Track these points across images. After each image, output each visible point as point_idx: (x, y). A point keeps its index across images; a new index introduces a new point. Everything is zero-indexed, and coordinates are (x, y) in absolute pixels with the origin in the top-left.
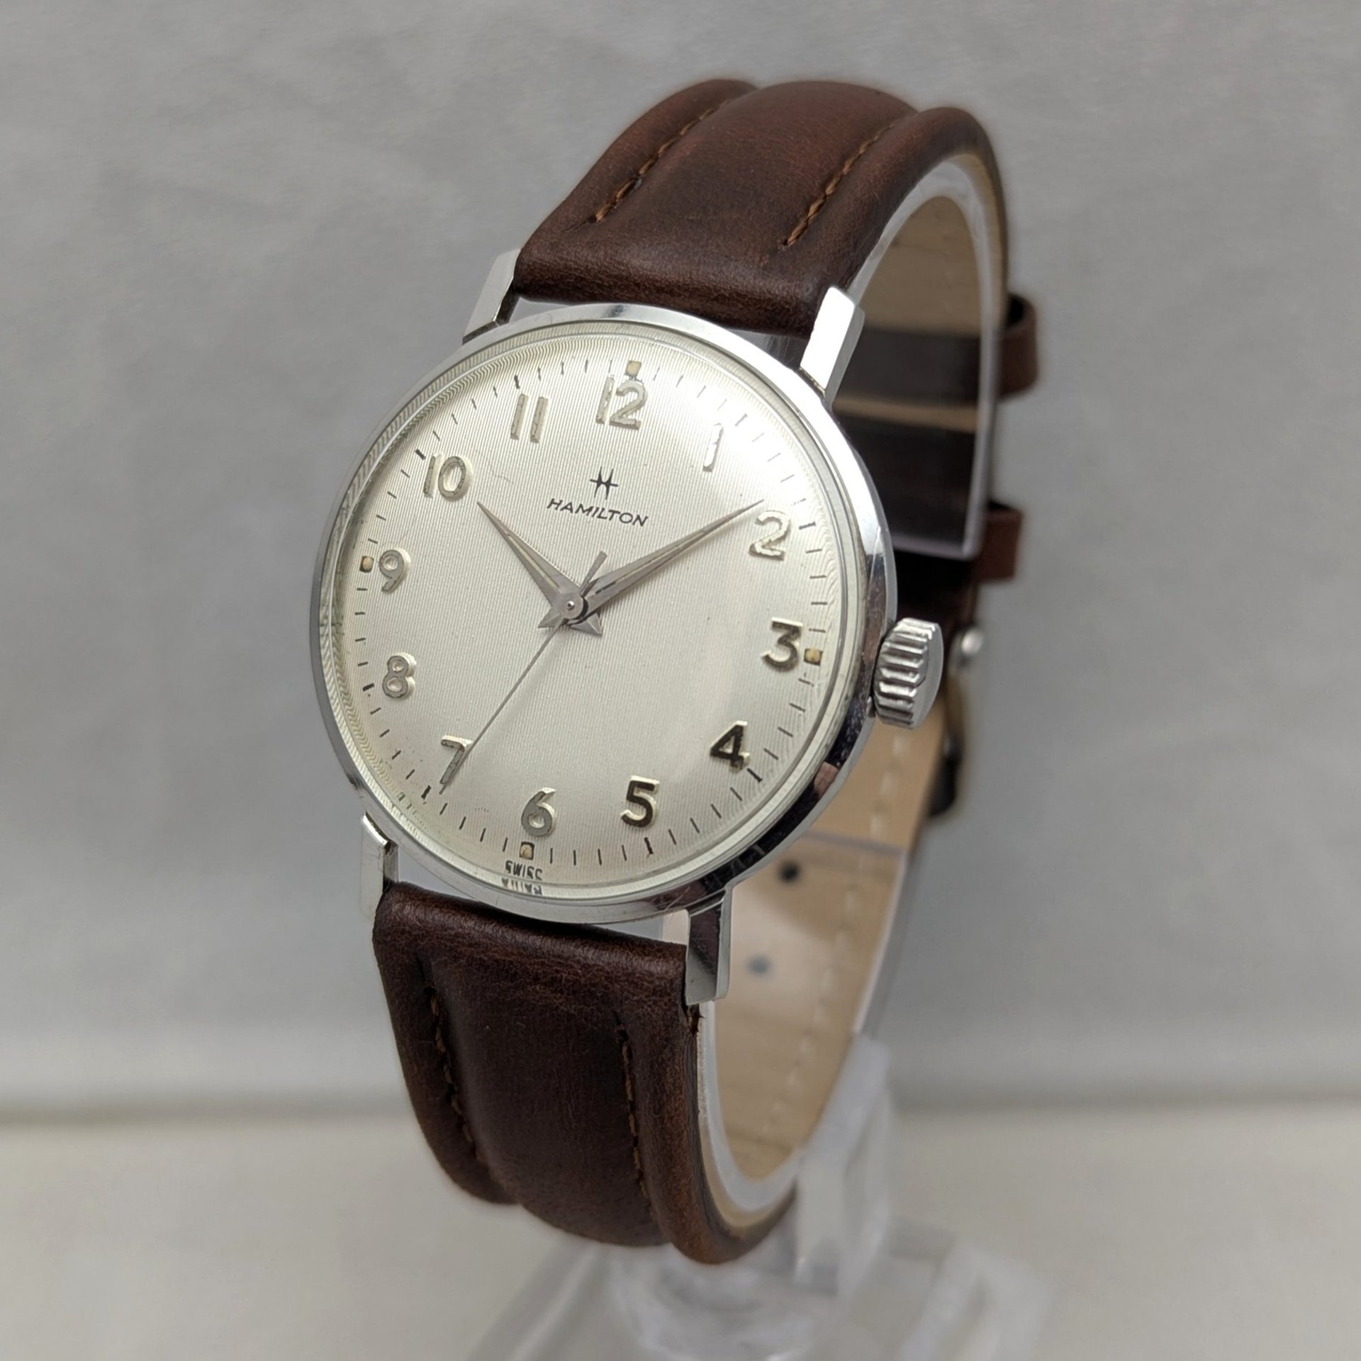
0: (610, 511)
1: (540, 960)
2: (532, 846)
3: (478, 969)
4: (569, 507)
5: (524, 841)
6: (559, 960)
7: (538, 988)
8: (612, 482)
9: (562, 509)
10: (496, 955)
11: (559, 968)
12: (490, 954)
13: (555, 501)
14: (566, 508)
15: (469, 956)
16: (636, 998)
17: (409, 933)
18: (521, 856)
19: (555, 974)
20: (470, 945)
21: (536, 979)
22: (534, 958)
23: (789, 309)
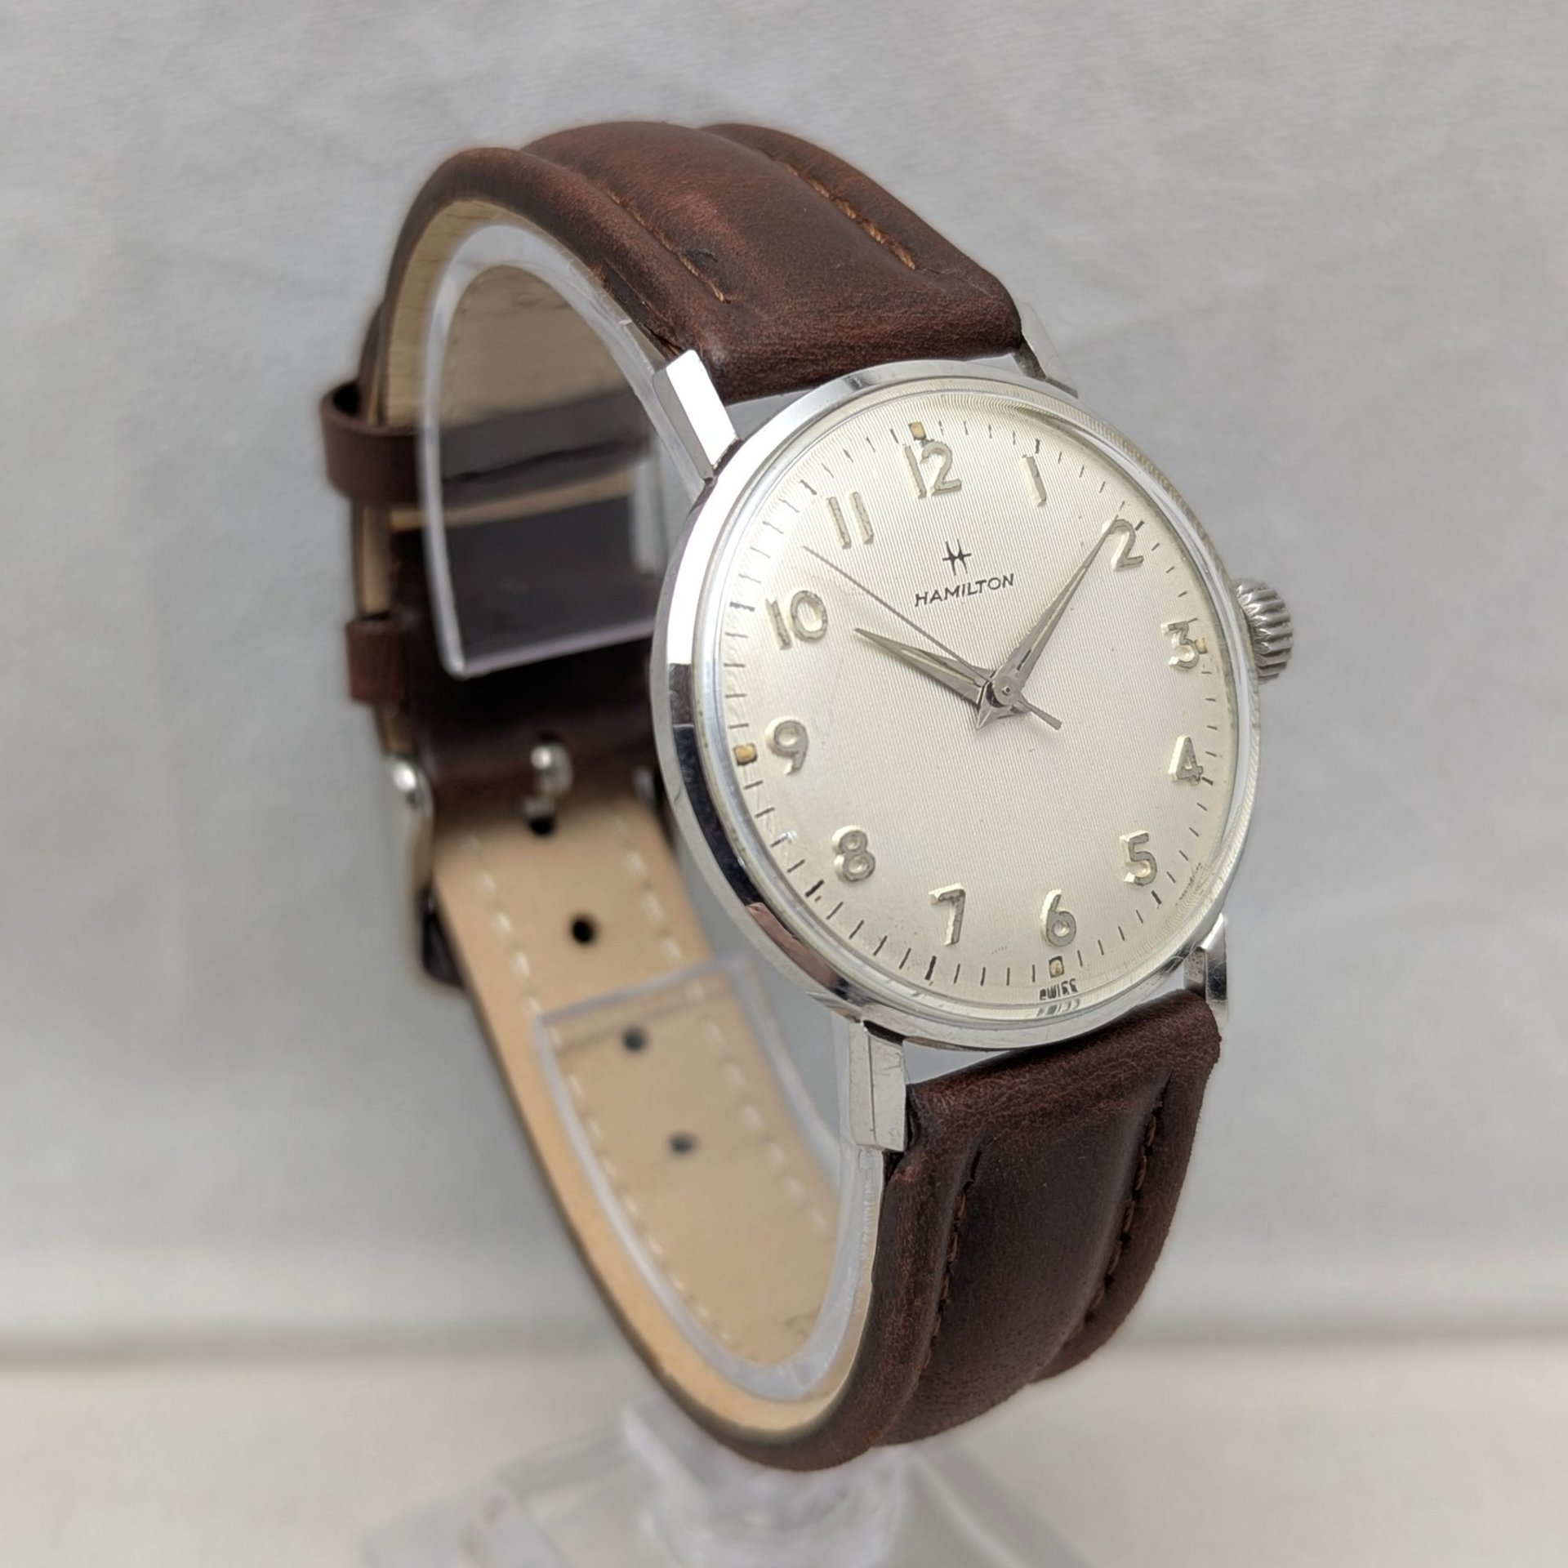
0: (977, 583)
1: (1095, 1074)
2: (1059, 958)
3: (1042, 1122)
4: (936, 596)
5: (1050, 959)
6: (1110, 1064)
7: (1102, 1105)
8: (964, 553)
9: (931, 601)
10: (1054, 1095)
11: (1113, 1073)
12: (1048, 1098)
13: (920, 596)
14: (933, 599)
15: (1030, 1113)
16: (1188, 1058)
18: (1052, 976)
19: (1113, 1080)
21: (1099, 1097)
22: (1088, 1077)
23: (1000, 326)
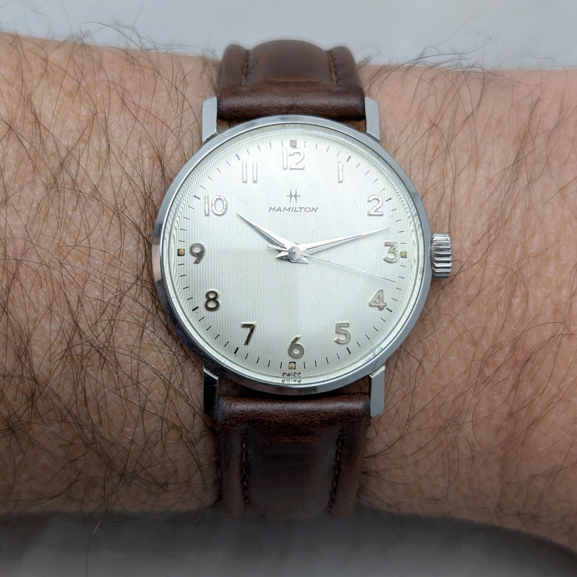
0: (299, 208)
2: (295, 363)
4: (279, 209)
5: (290, 362)
8: (297, 195)
9: (276, 211)
10: (282, 417)
11: (313, 417)
12: (279, 418)
13: (272, 208)
14: (278, 210)
17: (237, 417)
18: (290, 369)
20: (269, 416)
